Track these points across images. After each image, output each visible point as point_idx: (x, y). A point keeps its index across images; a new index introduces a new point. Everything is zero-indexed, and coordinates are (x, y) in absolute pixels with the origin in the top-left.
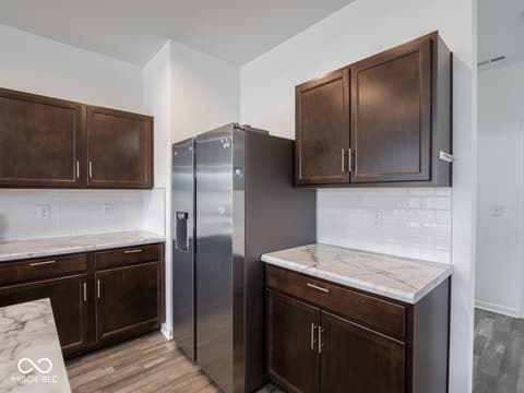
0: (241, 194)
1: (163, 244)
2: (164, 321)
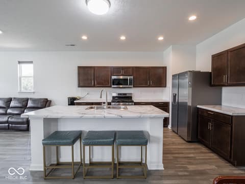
0: (191, 89)
1: (169, 103)
2: (169, 124)
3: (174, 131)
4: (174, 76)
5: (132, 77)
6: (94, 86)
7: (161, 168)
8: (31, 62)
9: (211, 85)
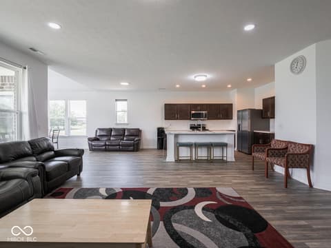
1: (235, 130)
3: (239, 151)
4: (238, 111)
5: (206, 112)
6: (177, 119)
7: (234, 160)
8: (126, 100)
9: (263, 118)
